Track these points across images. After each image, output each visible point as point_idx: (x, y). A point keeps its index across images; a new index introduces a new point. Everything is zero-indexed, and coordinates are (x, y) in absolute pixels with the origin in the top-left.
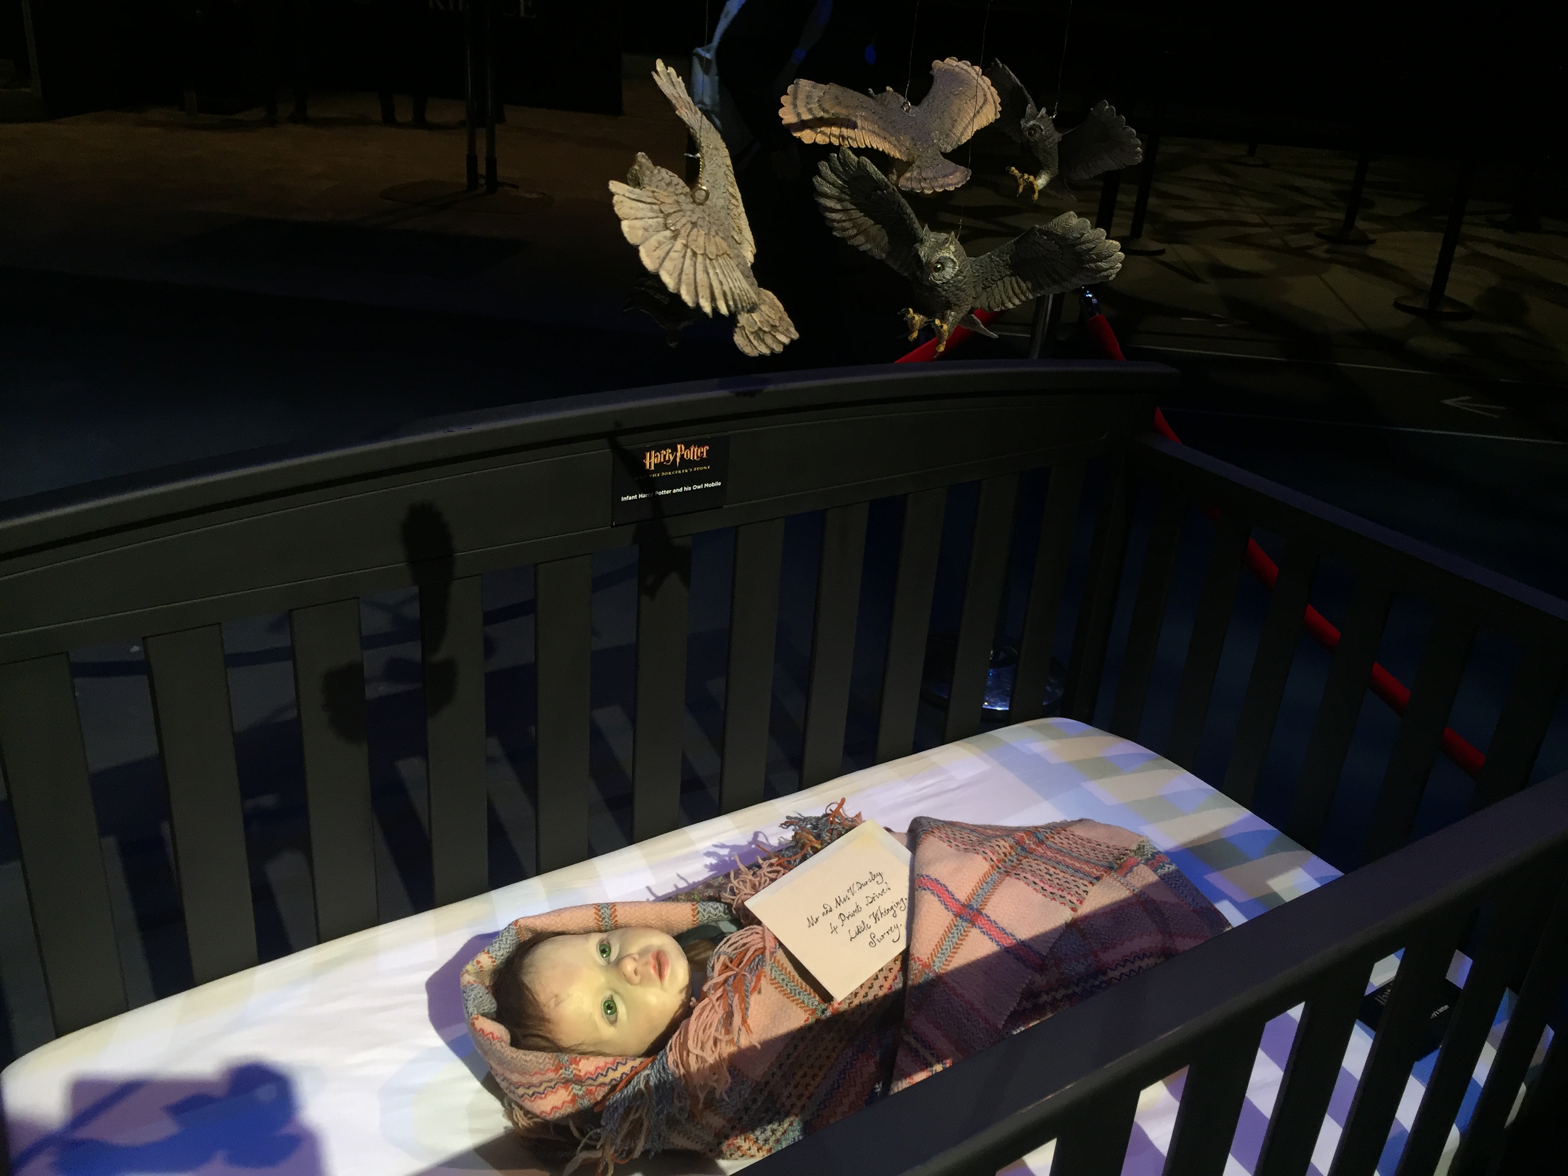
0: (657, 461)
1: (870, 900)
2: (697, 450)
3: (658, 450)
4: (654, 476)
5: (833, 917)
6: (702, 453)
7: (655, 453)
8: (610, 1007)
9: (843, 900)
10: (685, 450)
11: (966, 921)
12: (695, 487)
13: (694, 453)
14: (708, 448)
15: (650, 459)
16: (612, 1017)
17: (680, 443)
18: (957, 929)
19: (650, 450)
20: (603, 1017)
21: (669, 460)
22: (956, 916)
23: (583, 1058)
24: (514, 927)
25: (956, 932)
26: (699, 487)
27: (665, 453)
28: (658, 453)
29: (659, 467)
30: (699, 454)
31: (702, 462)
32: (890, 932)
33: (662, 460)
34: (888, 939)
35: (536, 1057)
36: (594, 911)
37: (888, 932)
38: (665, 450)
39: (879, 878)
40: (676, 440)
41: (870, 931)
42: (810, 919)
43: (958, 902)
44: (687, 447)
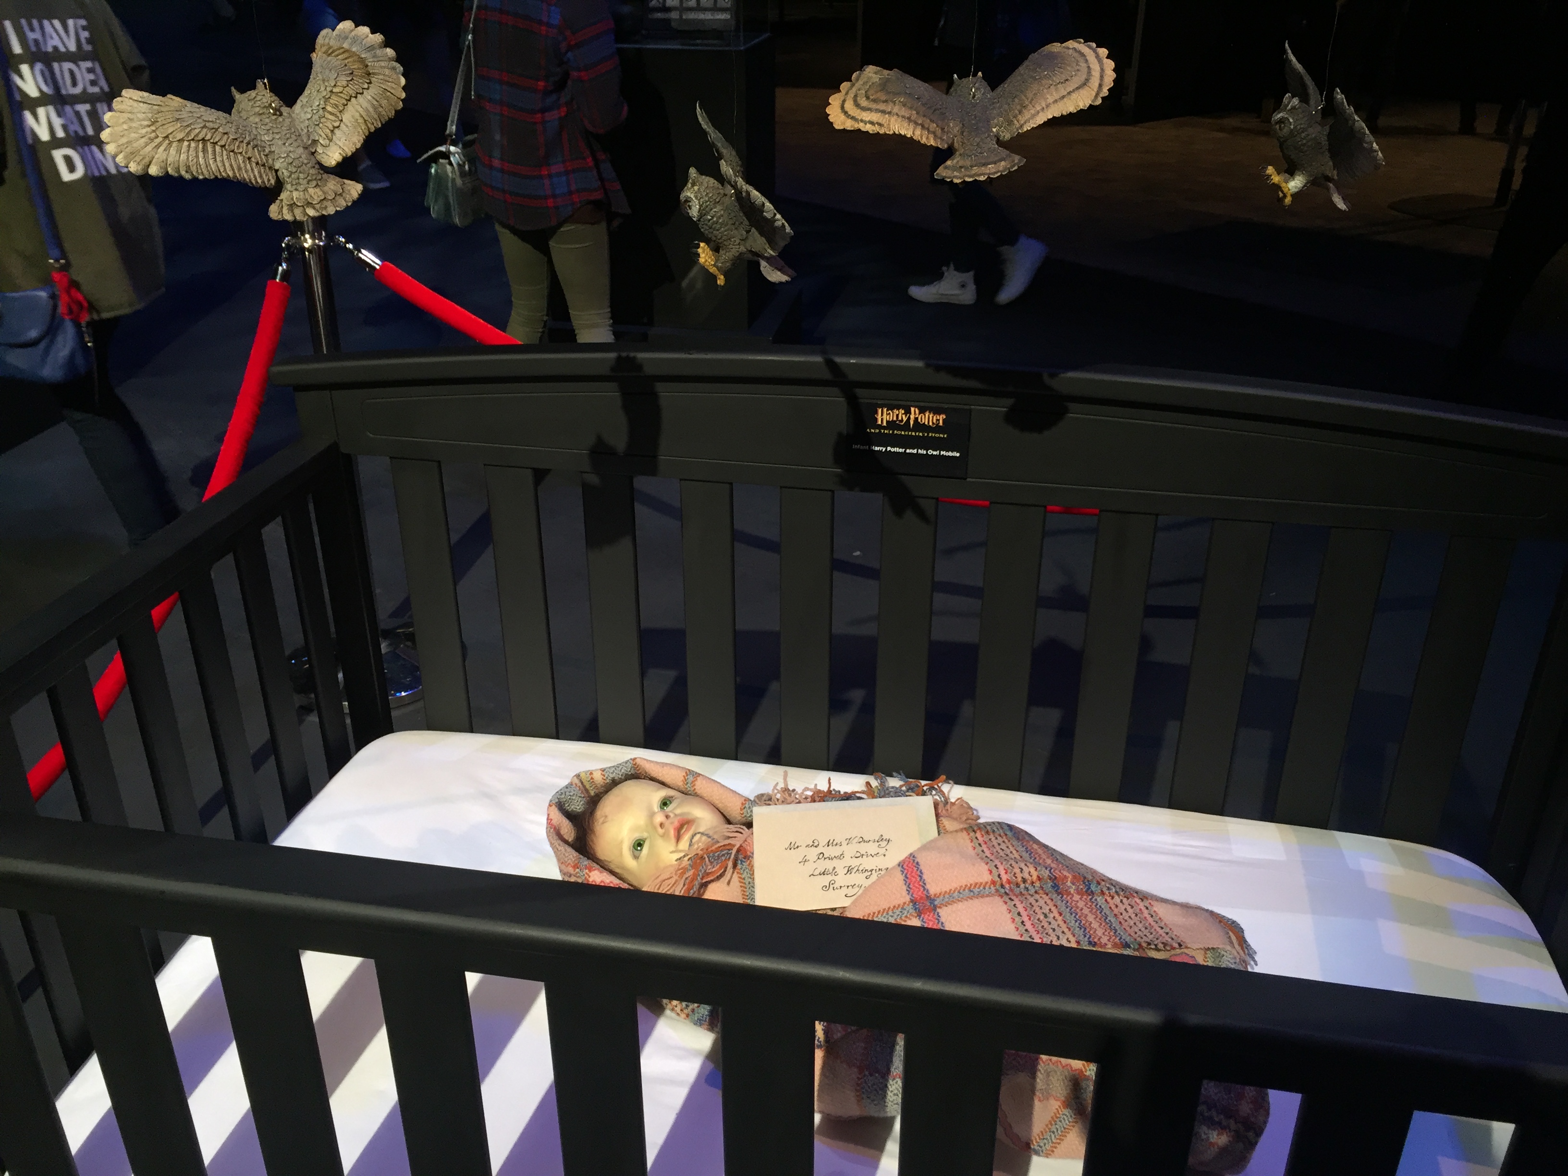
0: (890, 418)
1: (858, 854)
2: (933, 417)
3: (891, 408)
4: (886, 431)
5: (813, 853)
6: (938, 420)
7: (887, 410)
8: (639, 844)
9: (835, 843)
10: (919, 414)
11: (915, 909)
12: (930, 452)
13: (928, 419)
14: (944, 417)
15: (882, 415)
16: (637, 853)
17: (915, 407)
18: (901, 912)
19: (882, 406)
20: (630, 849)
21: (902, 421)
22: (912, 901)
23: (598, 869)
24: (632, 762)
25: (898, 913)
26: (935, 453)
27: (897, 413)
28: (890, 411)
29: (891, 424)
30: (935, 421)
31: (937, 429)
32: (850, 887)
33: (895, 419)
34: (845, 891)
35: (566, 850)
36: (684, 774)
37: (848, 887)
38: (898, 409)
39: (884, 844)
40: (912, 403)
41: (834, 877)
42: (792, 845)
43: (925, 892)
44: (922, 411)
